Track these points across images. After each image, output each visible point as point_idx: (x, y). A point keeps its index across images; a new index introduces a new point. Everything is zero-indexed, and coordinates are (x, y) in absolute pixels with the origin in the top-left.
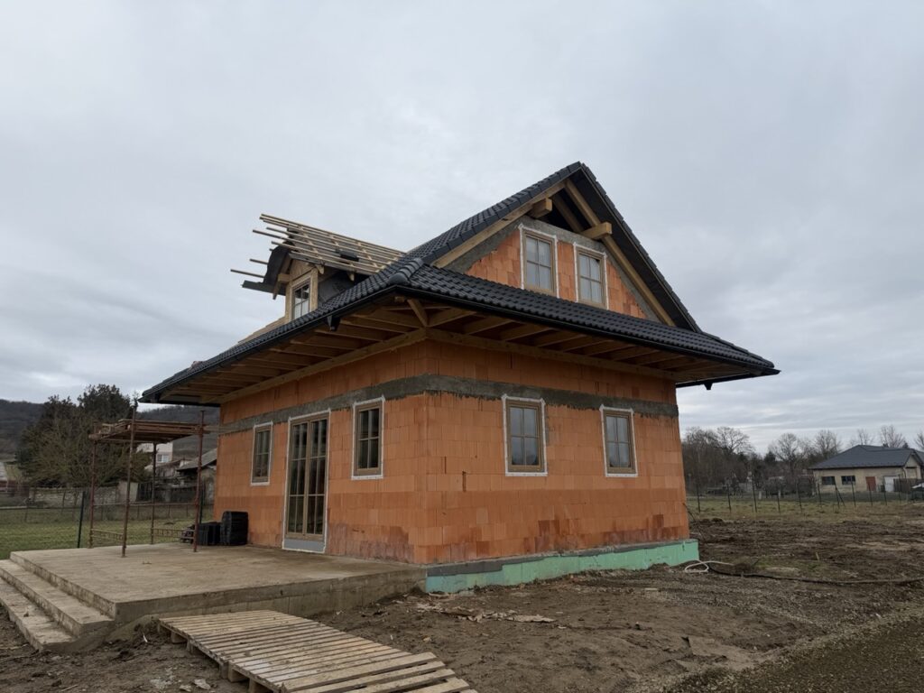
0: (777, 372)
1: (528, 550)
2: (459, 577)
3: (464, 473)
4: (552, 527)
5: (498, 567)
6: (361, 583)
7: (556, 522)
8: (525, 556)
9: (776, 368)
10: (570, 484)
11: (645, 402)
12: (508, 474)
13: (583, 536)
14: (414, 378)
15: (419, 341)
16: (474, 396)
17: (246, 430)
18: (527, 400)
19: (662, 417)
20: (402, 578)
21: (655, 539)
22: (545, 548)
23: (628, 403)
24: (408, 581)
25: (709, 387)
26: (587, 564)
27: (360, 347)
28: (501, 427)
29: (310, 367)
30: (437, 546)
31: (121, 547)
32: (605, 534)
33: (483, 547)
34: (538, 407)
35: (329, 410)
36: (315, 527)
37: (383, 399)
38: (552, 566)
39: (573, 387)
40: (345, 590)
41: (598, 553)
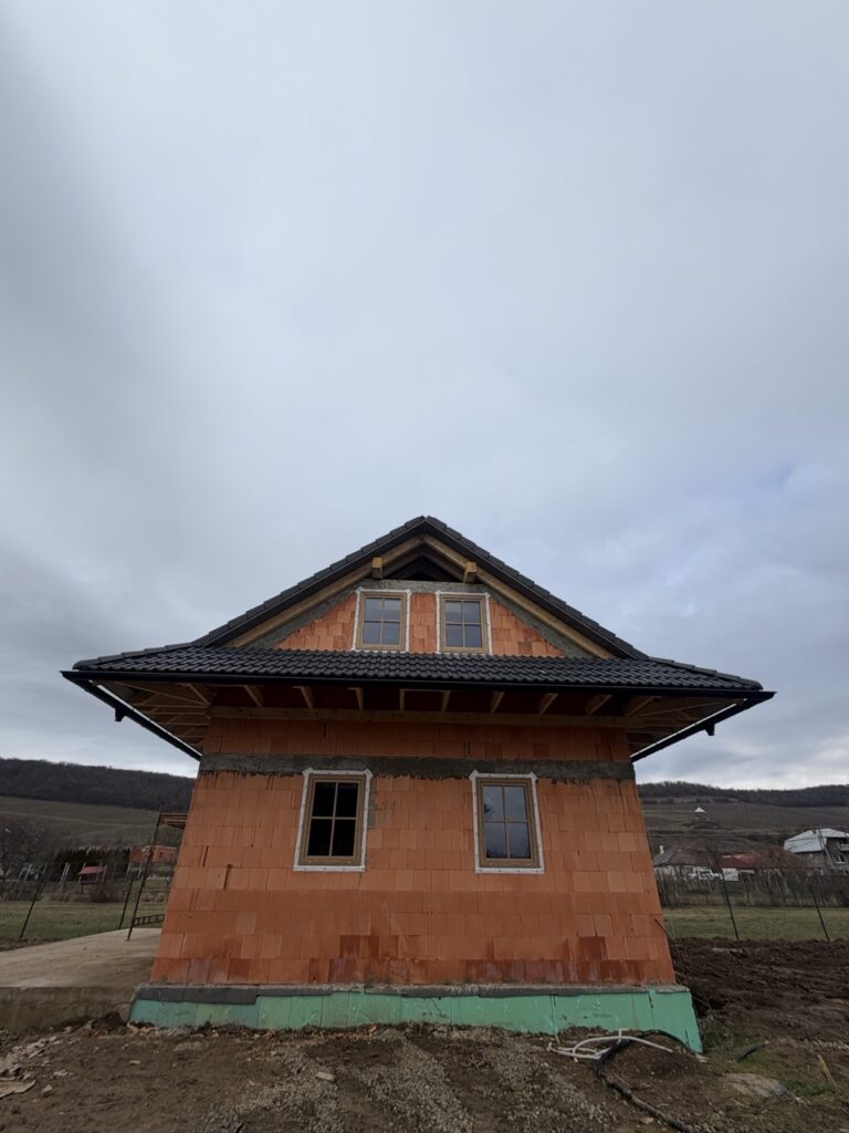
0: (770, 695)
1: (315, 978)
2: (185, 1006)
3: (230, 866)
4: (364, 947)
5: (250, 998)
7: (373, 941)
9: (766, 689)
10: (405, 882)
11: (558, 763)
12: (297, 868)
13: (422, 964)
16: (263, 774)
18: (344, 772)
19: (597, 782)
20: (98, 997)
21: (584, 980)
22: (347, 977)
23: (527, 766)
24: (104, 1003)
25: (710, 732)
26: (414, 1011)
30: (171, 960)
32: (469, 964)
33: (239, 967)
34: (361, 781)
38: (353, 1007)
39: (424, 753)
41: (441, 995)
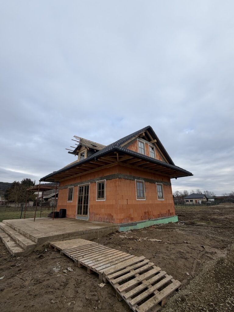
0: (193, 175)
1: (142, 220)
2: (127, 227)
3: (127, 199)
4: (147, 213)
5: (136, 224)
6: (104, 230)
7: (148, 212)
8: (142, 221)
9: (193, 174)
10: (150, 202)
11: (165, 182)
12: (137, 200)
13: (154, 215)
14: (114, 174)
15: (116, 165)
16: (129, 180)
17: (66, 188)
18: (140, 181)
19: (168, 186)
20: (114, 228)
21: (169, 216)
22: (146, 219)
23: (161, 182)
24: (115, 229)
25: (176, 179)
26: (155, 223)
27: (98, 167)
28: (135, 187)
29: (85, 172)
30: (122, 219)
31: (34, 218)
32: (158, 215)
33: (132, 219)
34: (143, 182)
35: (90, 183)
36: (86, 213)
37: (105, 180)
38: (148, 223)
39: (150, 178)
40: (100, 232)
41: (157, 220)
